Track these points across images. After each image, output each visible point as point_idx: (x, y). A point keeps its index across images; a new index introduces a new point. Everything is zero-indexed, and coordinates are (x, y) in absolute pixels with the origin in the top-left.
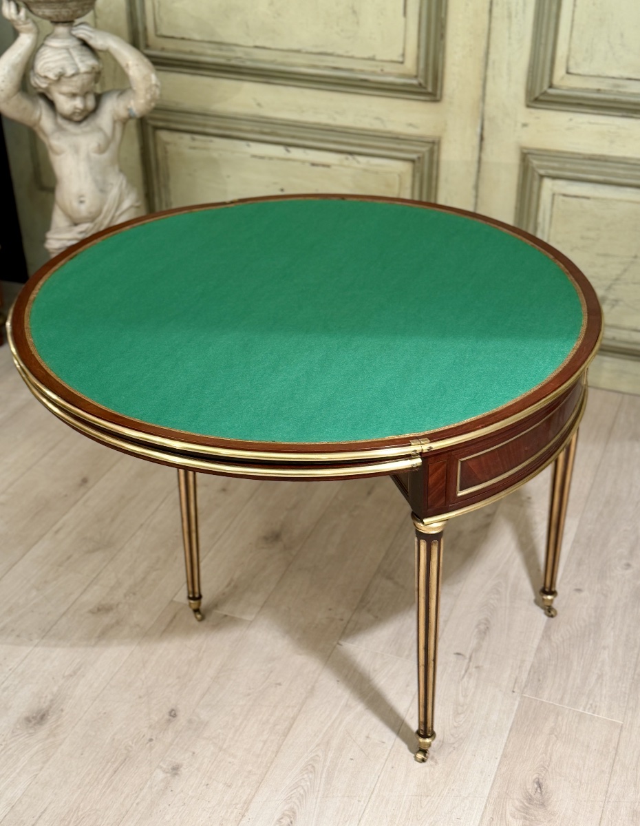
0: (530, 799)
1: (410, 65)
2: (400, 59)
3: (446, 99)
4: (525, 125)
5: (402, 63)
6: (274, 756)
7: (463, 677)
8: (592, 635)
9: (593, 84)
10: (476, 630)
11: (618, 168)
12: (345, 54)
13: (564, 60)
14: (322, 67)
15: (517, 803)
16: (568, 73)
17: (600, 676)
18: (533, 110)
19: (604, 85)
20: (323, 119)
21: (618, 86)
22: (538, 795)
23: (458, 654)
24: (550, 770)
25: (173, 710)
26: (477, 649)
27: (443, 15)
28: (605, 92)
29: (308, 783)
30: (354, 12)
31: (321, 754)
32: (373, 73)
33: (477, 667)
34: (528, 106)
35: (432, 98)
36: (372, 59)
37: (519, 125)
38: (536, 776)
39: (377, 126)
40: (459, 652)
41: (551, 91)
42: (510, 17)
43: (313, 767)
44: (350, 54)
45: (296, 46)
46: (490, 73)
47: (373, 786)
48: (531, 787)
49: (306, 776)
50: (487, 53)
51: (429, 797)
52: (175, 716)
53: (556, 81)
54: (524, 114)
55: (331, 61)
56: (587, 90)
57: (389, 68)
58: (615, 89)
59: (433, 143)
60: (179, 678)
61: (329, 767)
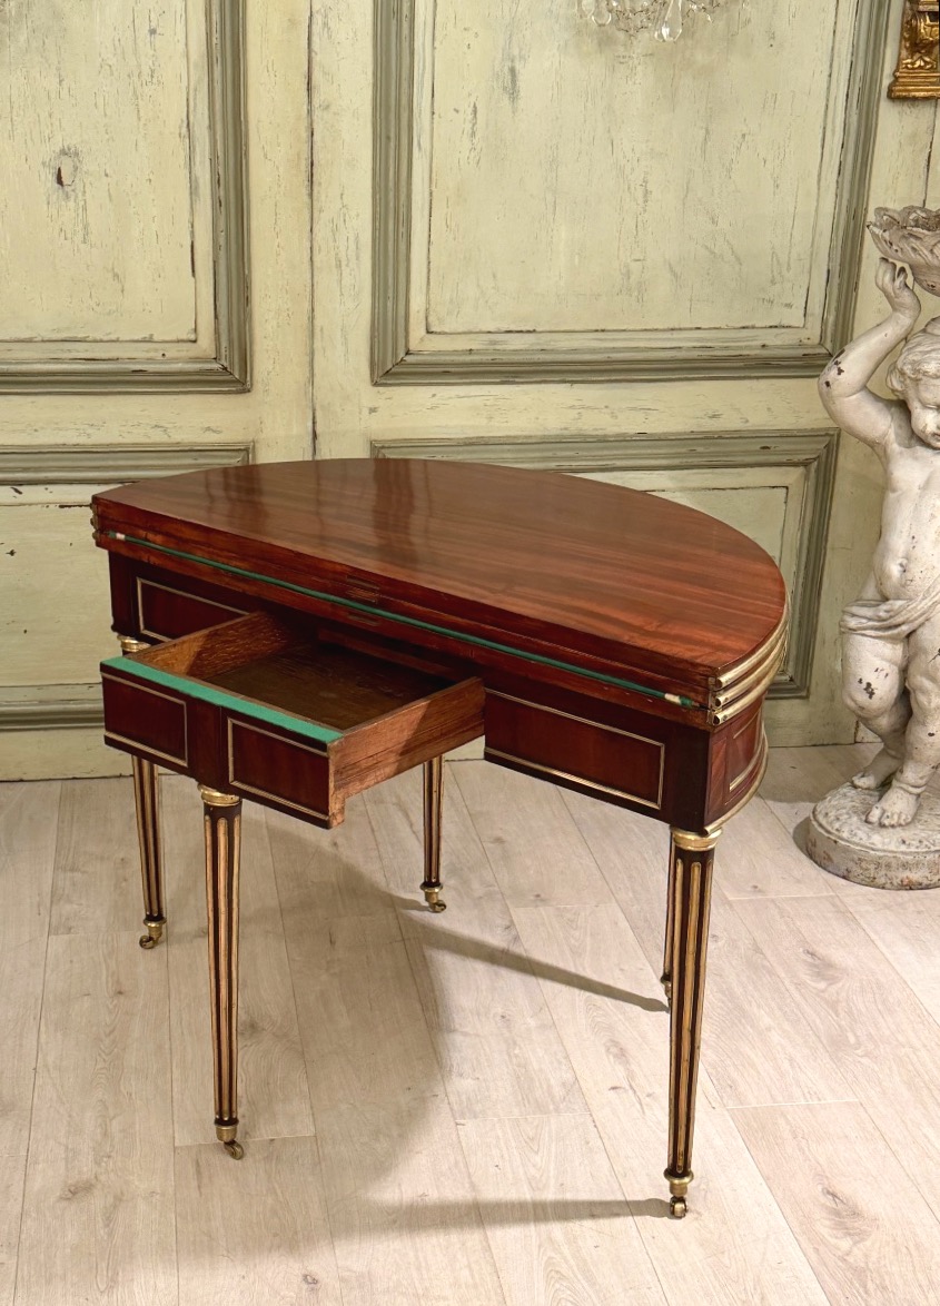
0: (837, 1213)
1: (206, 343)
2: (192, 337)
3: (258, 387)
4: (373, 410)
5: (195, 341)
6: (496, 1278)
7: (644, 1112)
8: (743, 1021)
9: (461, 344)
10: (611, 1057)
11: (503, 451)
12: (105, 338)
13: (422, 315)
14: (68, 359)
15: (827, 1223)
16: (428, 332)
17: (791, 1060)
18: (381, 389)
19: (475, 343)
20: (71, 438)
21: (495, 343)
22: (840, 1206)
23: (614, 1088)
24: (829, 1175)
25: (305, 1276)
26: (631, 1076)
27: (247, 272)
28: (478, 352)
29: (569, 1292)
30: (116, 276)
31: (553, 1255)
32: (150, 360)
33: (649, 1095)
34: (376, 384)
35: (240, 387)
36: (149, 340)
37: (365, 412)
38: (820, 1188)
39: (157, 437)
40: (613, 1085)
41: (409, 359)
42: (339, 266)
43: (557, 1272)
44: (113, 337)
45: (26, 335)
46: (318, 344)
47: (650, 1266)
48: (829, 1201)
49: (557, 1286)
50: (312, 318)
51: (726, 1253)
52: (315, 1282)
53: (413, 346)
54: (369, 395)
55: (82, 351)
56: (455, 352)
57: (172, 351)
58: (492, 347)
59: (247, 450)
60: (275, 1235)
61: (578, 1265)
